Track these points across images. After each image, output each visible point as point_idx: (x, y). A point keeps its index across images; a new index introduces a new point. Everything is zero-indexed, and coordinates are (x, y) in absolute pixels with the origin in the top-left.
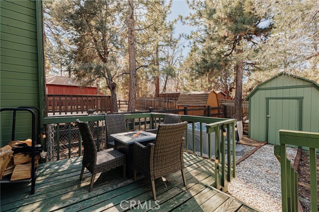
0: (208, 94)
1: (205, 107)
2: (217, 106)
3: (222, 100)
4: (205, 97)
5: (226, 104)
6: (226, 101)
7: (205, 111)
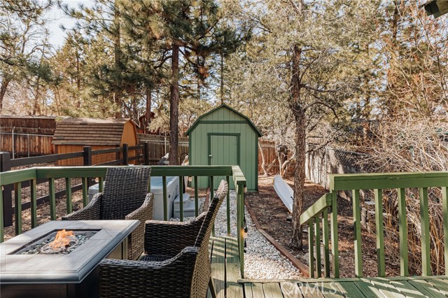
0: (123, 125)
1: (117, 146)
2: (134, 145)
3: (140, 135)
4: (117, 129)
5: (147, 141)
6: (145, 136)
7: (118, 154)
